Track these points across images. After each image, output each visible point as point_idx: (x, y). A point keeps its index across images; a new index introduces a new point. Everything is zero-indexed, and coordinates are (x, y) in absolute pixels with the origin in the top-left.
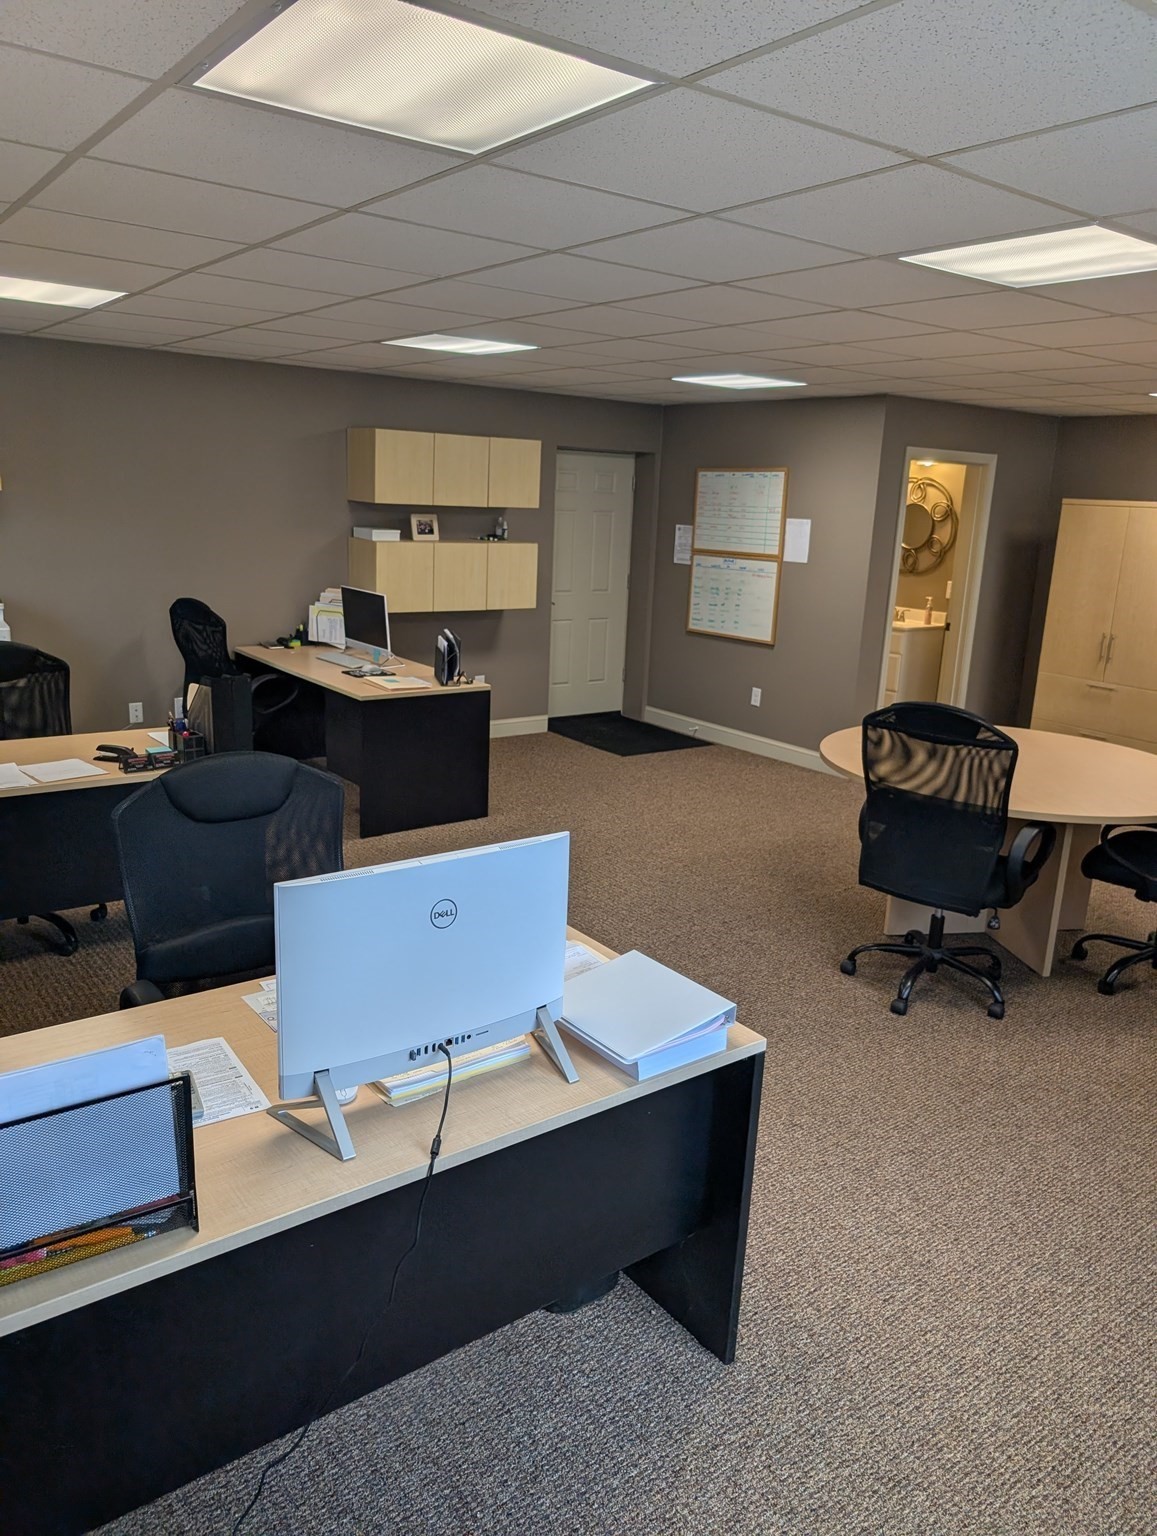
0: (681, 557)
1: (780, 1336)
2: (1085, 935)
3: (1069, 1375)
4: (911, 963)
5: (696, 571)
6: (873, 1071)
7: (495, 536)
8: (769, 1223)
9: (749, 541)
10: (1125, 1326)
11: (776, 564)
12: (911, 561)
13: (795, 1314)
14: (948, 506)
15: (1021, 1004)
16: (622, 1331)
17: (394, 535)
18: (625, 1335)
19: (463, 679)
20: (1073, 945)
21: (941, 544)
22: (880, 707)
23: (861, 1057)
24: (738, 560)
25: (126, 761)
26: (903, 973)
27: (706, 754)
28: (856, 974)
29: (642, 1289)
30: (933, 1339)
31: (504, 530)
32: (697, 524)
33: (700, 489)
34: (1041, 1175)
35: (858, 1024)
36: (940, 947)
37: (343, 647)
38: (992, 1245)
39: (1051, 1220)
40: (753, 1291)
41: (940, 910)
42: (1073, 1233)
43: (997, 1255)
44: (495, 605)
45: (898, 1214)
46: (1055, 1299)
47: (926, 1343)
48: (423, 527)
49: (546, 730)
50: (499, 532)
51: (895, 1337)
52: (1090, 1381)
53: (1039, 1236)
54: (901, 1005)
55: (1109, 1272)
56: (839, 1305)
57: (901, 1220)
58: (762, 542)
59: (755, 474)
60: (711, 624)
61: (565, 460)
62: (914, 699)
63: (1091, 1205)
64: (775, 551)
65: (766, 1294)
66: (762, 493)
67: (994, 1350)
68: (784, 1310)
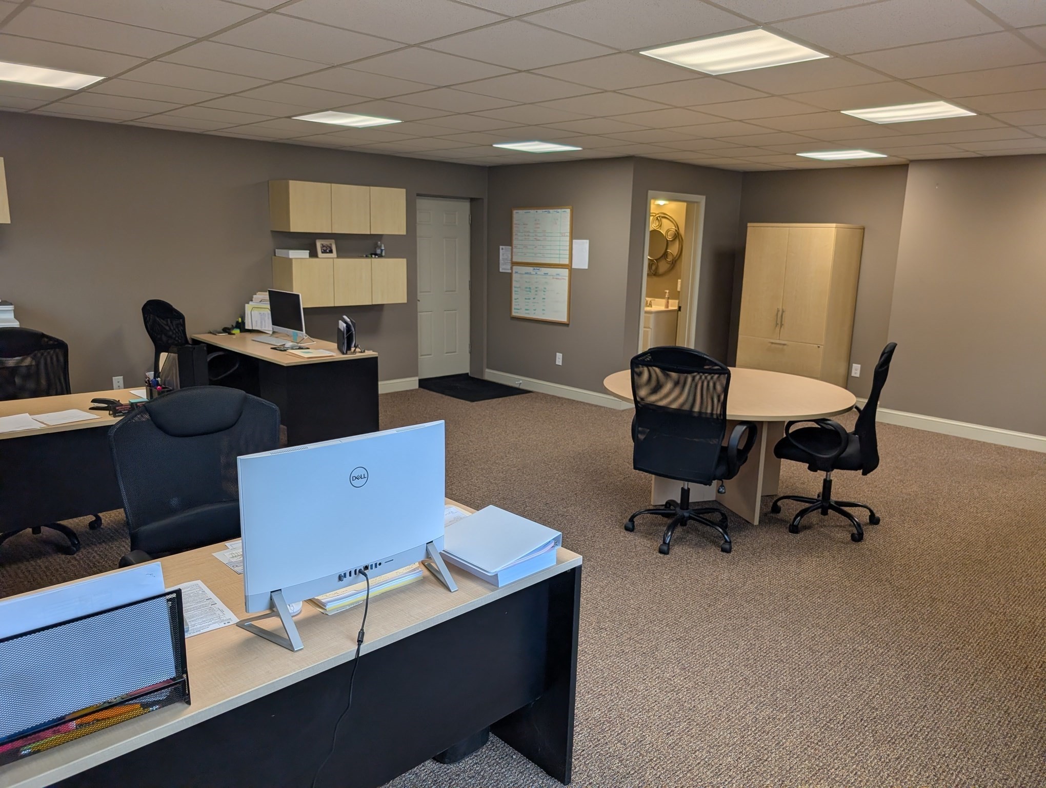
0: (504, 267)
1: (600, 763)
2: (778, 497)
3: (788, 768)
4: (670, 521)
5: (515, 276)
6: (650, 591)
7: (376, 254)
8: (589, 692)
9: (549, 256)
10: (821, 734)
11: (568, 270)
12: (654, 267)
13: (609, 748)
14: (676, 230)
15: (741, 542)
16: (494, 771)
17: (305, 254)
18: (496, 774)
19: (358, 350)
20: (771, 504)
21: (673, 256)
22: (640, 352)
23: (641, 582)
24: (542, 269)
25: (115, 408)
26: (665, 528)
27: (528, 398)
28: (635, 531)
29: (505, 742)
30: (700, 755)
31: (382, 250)
32: (514, 246)
33: (515, 221)
34: (762, 647)
35: (639, 562)
36: (687, 509)
37: (271, 333)
38: (734, 693)
39: (770, 674)
40: (581, 737)
41: (686, 483)
42: (784, 681)
43: (737, 698)
44: (378, 301)
45: (672, 679)
46: (776, 722)
47: (696, 758)
48: (325, 248)
49: (417, 387)
50: (378, 251)
51: (676, 756)
52: (801, 771)
53: (763, 684)
54: (665, 548)
55: (808, 703)
56: (638, 740)
57: (674, 683)
58: (558, 256)
59: (551, 211)
60: (527, 311)
61: (423, 204)
62: (661, 344)
63: (794, 662)
64: (567, 262)
65: (589, 738)
66: (556, 223)
67: (739, 758)
68: (602, 746)
